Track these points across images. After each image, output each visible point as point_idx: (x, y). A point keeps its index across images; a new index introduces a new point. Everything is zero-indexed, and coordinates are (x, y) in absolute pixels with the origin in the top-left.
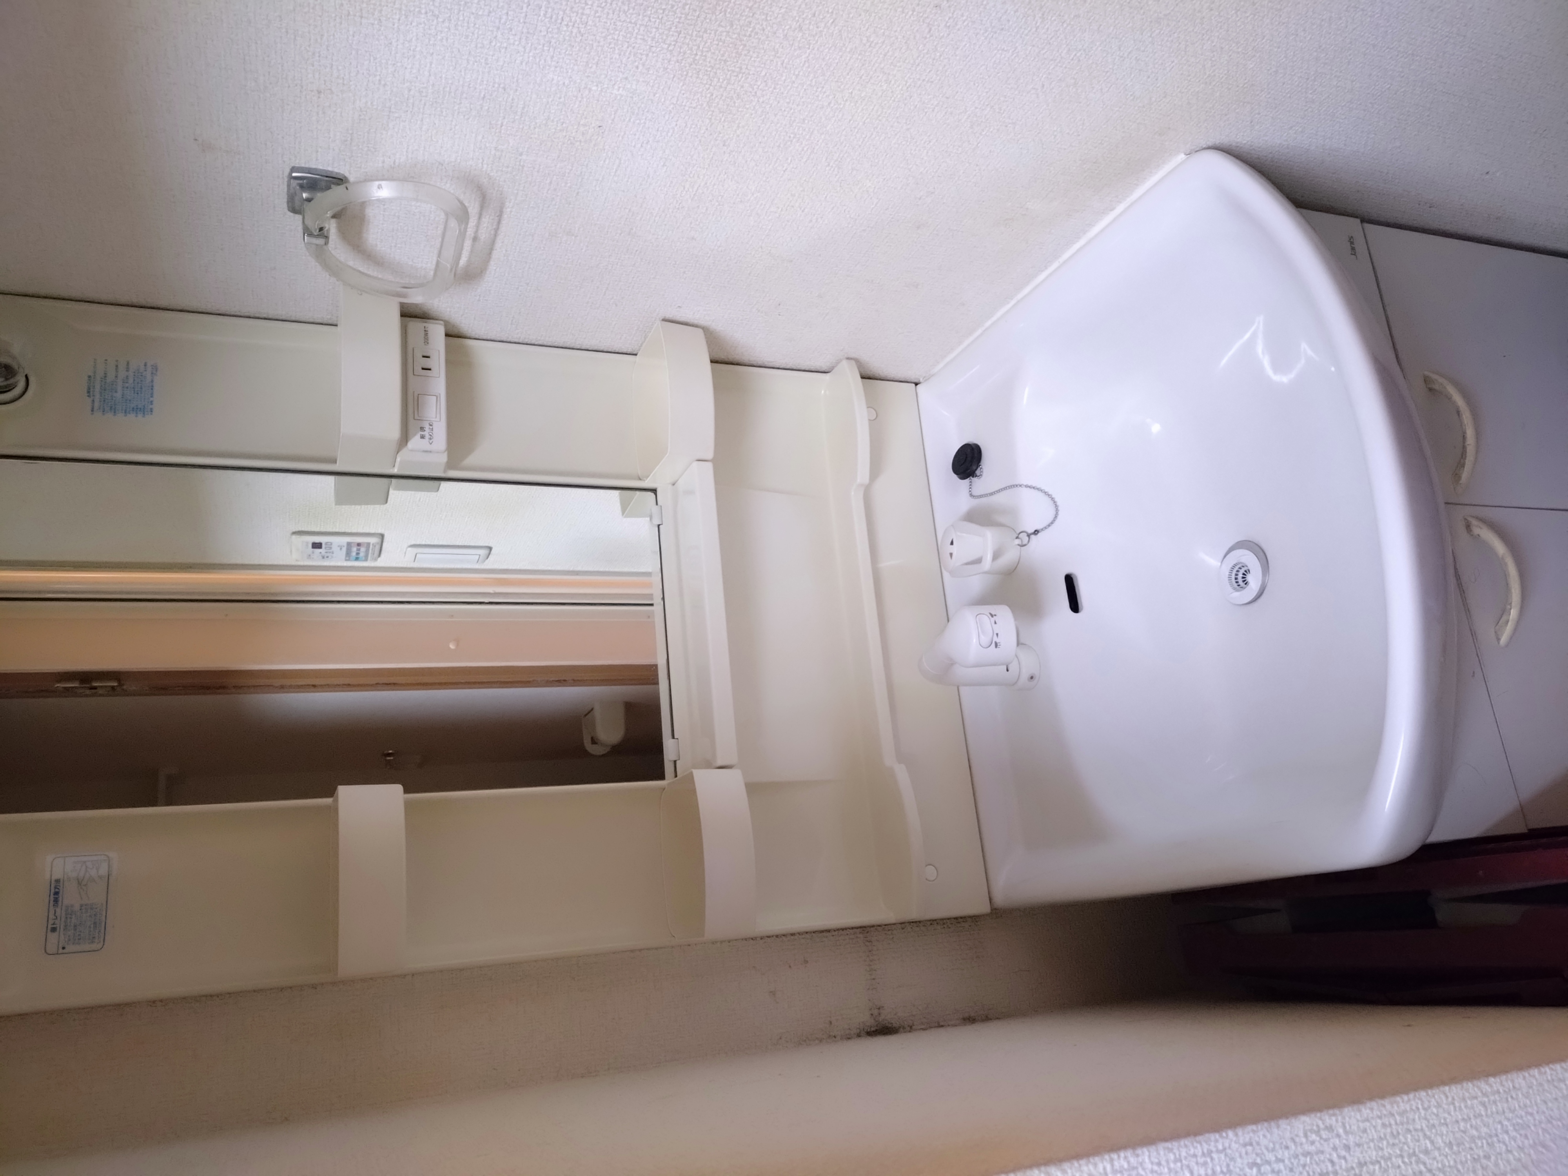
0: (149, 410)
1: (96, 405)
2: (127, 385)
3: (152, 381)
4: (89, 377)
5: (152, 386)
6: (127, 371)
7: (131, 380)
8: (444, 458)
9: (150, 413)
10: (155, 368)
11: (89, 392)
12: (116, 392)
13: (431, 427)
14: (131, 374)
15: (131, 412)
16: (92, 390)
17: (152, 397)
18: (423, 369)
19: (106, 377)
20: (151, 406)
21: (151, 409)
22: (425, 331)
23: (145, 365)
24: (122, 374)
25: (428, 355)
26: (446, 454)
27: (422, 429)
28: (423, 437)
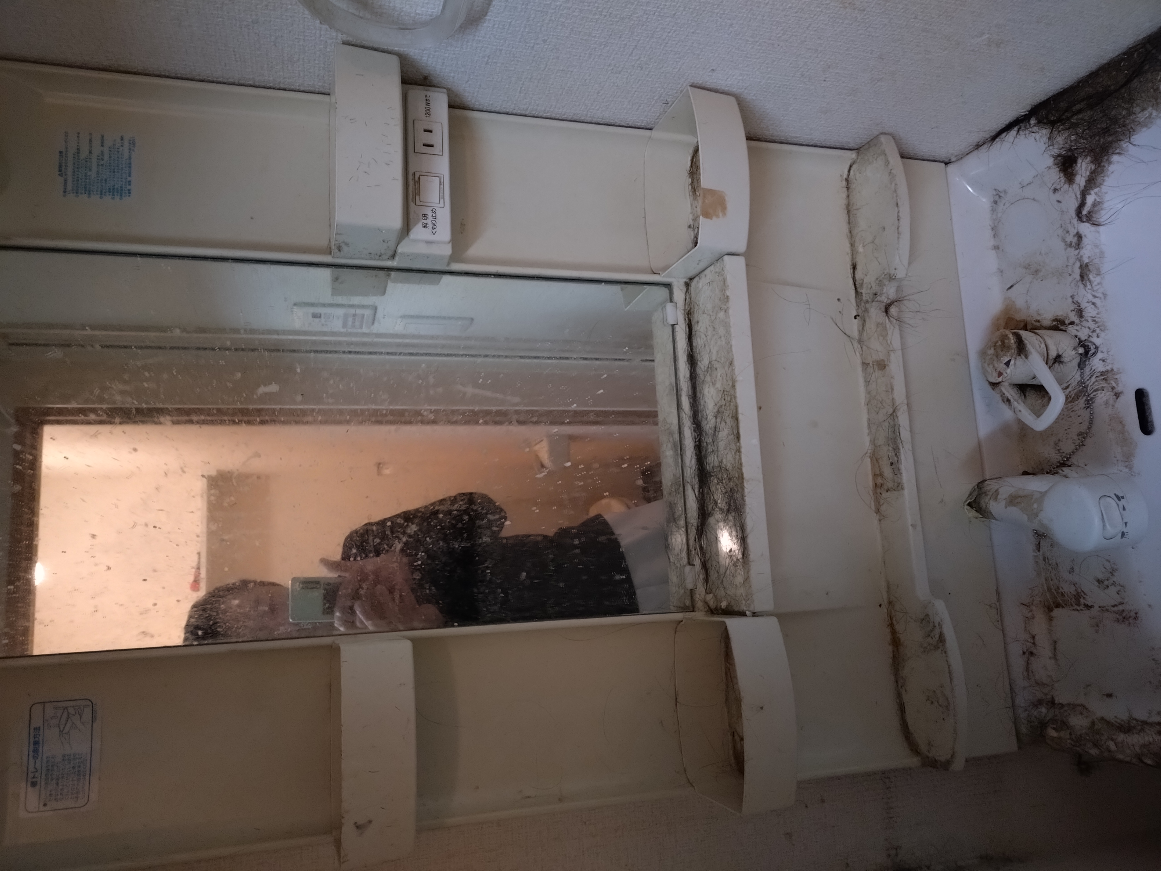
0: (127, 192)
1: (69, 187)
2: (102, 162)
3: (130, 158)
4: (61, 152)
5: (130, 164)
6: (102, 146)
7: (106, 157)
8: (447, 250)
9: (127, 194)
10: (132, 143)
11: (60, 170)
12: (90, 170)
13: (434, 215)
14: (106, 149)
15: (107, 193)
16: (63, 168)
17: (130, 176)
18: (425, 145)
19: (78, 153)
20: (129, 187)
21: (129, 190)
22: (427, 100)
23: (122, 139)
24: (97, 150)
25: (429, 128)
26: (450, 246)
27: (425, 217)
28: (425, 226)
